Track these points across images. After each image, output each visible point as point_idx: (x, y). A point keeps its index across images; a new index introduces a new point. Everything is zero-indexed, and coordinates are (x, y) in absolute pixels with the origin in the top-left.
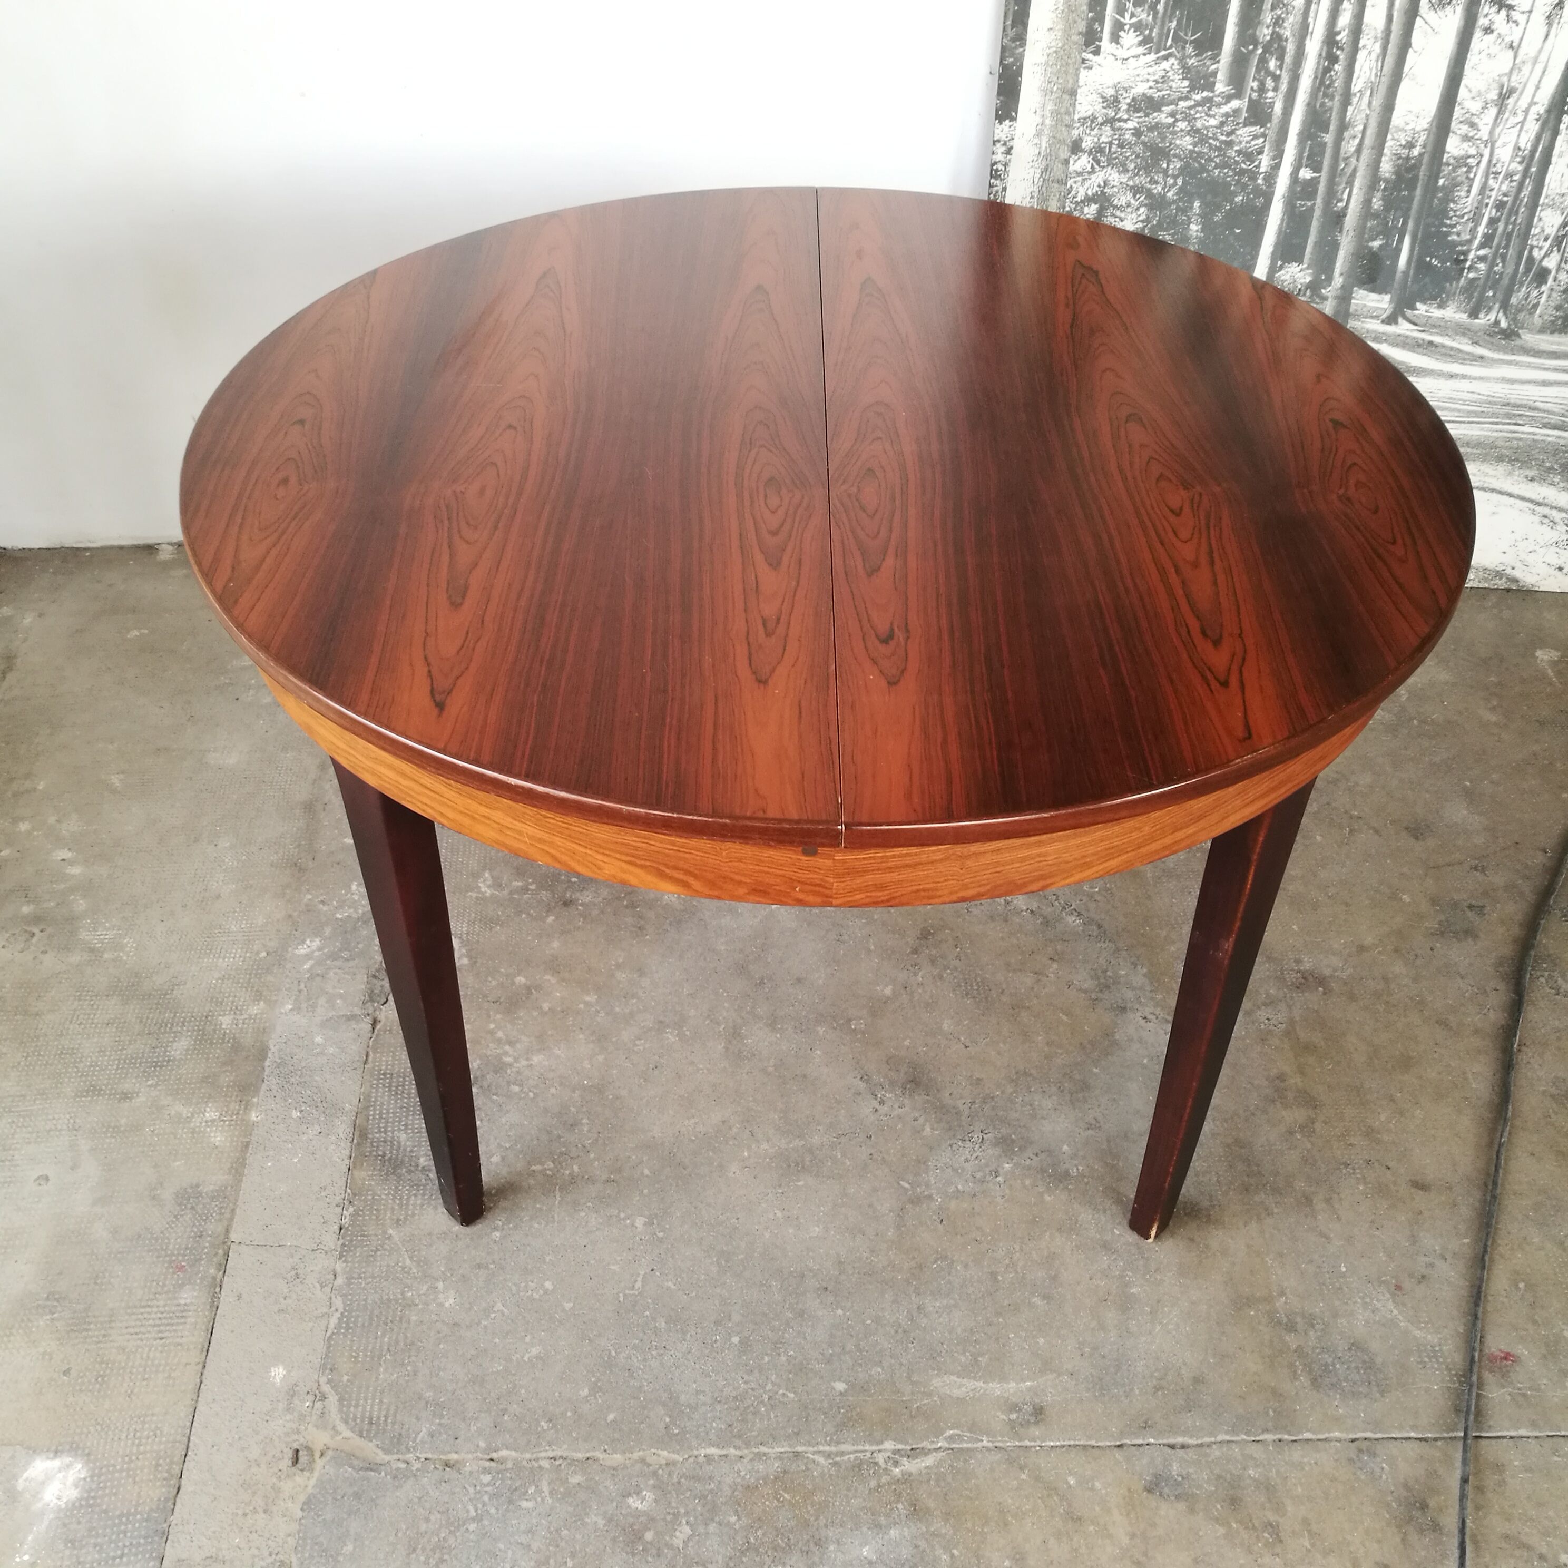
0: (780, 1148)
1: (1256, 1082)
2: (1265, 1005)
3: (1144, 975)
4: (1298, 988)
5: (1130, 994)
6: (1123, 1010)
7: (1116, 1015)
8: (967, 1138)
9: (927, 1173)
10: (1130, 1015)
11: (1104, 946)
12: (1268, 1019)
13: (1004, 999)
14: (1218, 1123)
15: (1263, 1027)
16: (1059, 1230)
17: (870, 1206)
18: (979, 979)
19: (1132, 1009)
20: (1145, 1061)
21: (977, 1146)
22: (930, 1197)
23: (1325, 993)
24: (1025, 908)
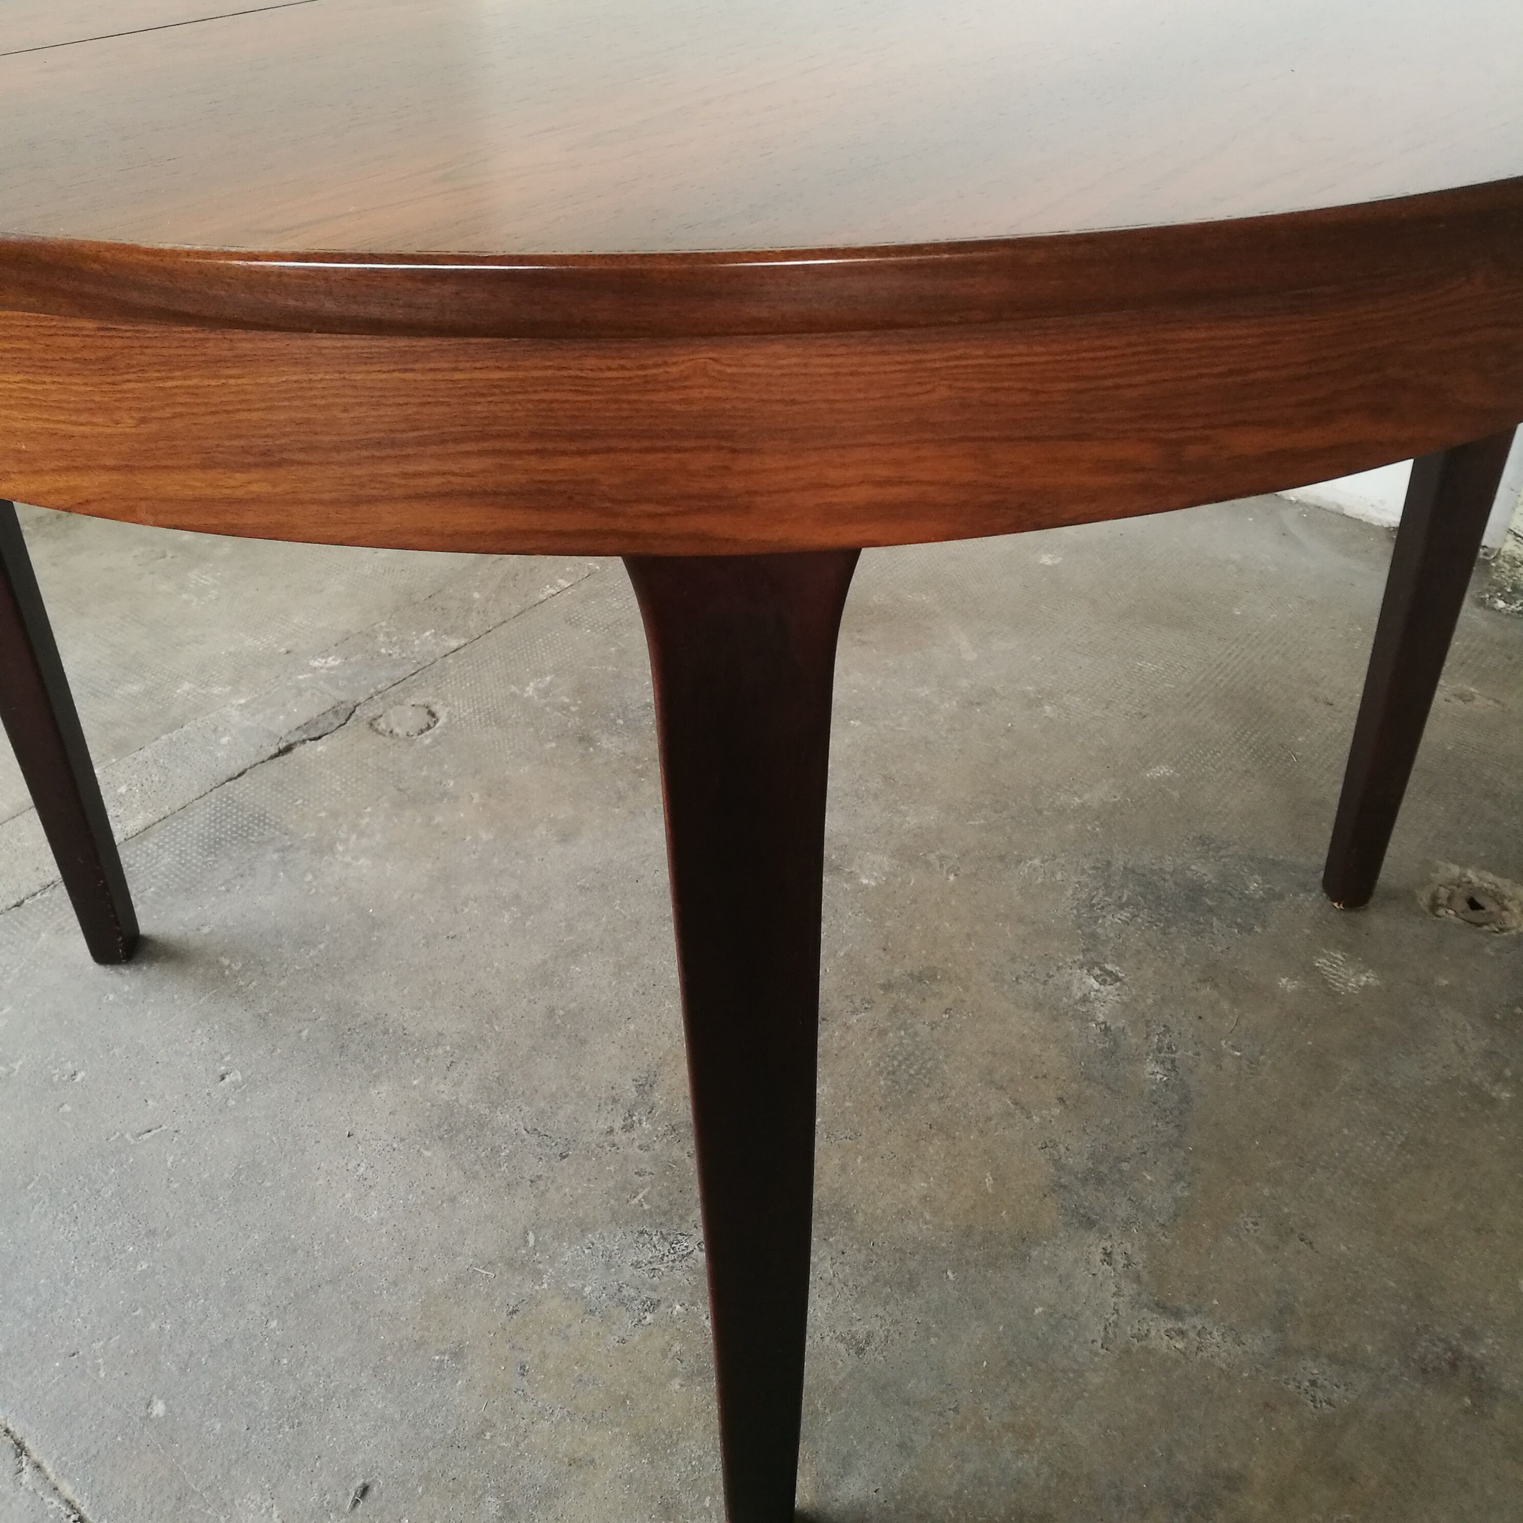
0: (457, 1100)
1: (1180, 1457)
2: (1332, 1358)
3: (1176, 1200)
4: (1425, 1371)
5: (1123, 1210)
6: (1089, 1223)
7: (1067, 1225)
8: (671, 1239)
9: (571, 1243)
10: (1091, 1237)
11: (1161, 1127)
12: (1313, 1383)
13: (934, 1107)
14: (1045, 1469)
15: (1291, 1387)
16: (637, 1438)
17: (461, 1232)
18: (929, 1065)
19: (1102, 1231)
20: (1038, 1310)
21: (671, 1257)
22: (537, 1275)
23: (1466, 1411)
24: (1101, 1018)
